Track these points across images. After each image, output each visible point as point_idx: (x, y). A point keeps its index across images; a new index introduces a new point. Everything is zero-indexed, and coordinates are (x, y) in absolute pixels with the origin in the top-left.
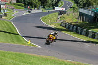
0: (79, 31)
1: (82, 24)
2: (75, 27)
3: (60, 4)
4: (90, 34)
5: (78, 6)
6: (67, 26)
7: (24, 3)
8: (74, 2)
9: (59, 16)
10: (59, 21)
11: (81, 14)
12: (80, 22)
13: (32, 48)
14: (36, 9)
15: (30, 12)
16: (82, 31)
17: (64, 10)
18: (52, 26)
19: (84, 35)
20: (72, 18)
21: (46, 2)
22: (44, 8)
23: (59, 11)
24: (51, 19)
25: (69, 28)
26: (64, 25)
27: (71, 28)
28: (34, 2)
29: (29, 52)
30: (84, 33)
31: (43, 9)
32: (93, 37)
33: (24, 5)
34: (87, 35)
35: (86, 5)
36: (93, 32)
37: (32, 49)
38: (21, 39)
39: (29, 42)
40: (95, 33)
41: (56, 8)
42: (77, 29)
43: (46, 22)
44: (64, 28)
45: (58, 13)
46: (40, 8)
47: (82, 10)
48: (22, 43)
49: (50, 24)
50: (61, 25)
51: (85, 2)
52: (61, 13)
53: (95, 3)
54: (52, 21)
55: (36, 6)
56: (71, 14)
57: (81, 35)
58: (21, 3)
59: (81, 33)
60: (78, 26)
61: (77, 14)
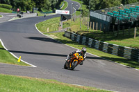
0: (90, 43)
1: (94, 33)
2: (84, 38)
3: (62, 5)
4: (105, 48)
5: (87, 8)
6: (73, 36)
7: (12, 4)
8: (82, 2)
9: (61, 23)
10: (62, 30)
11: (93, 20)
12: (91, 30)
13: (23, 68)
14: (28, 12)
15: (20, 17)
16: (94, 43)
17: (68, 13)
18: (52, 37)
19: (96, 49)
20: (80, 24)
21: (43, 3)
22: (39, 10)
23: (62, 15)
24: (50, 26)
25: (75, 39)
26: (68, 35)
27: (78, 39)
28: (26, 3)
29: (19, 74)
30: (98, 46)
31: (39, 13)
32: (110, 51)
33: (11, 6)
34: (101, 49)
35: (100, 7)
36: (109, 45)
37: (23, 70)
38: (8, 55)
39: (19, 60)
40: (113, 46)
41: (57, 11)
42: (87, 40)
43: (43, 31)
44: (69, 40)
45: (59, 18)
46: (35, 11)
47: (94, 14)
48: (9, 61)
49: (49, 33)
50: (64, 35)
51: (97, 3)
52: (64, 17)
53: (112, 3)
54: (52, 30)
55: (28, 9)
56: (78, 20)
57: (93, 49)
58: (7, 3)
59: (93, 47)
60: (88, 36)
61: (88, 19)
